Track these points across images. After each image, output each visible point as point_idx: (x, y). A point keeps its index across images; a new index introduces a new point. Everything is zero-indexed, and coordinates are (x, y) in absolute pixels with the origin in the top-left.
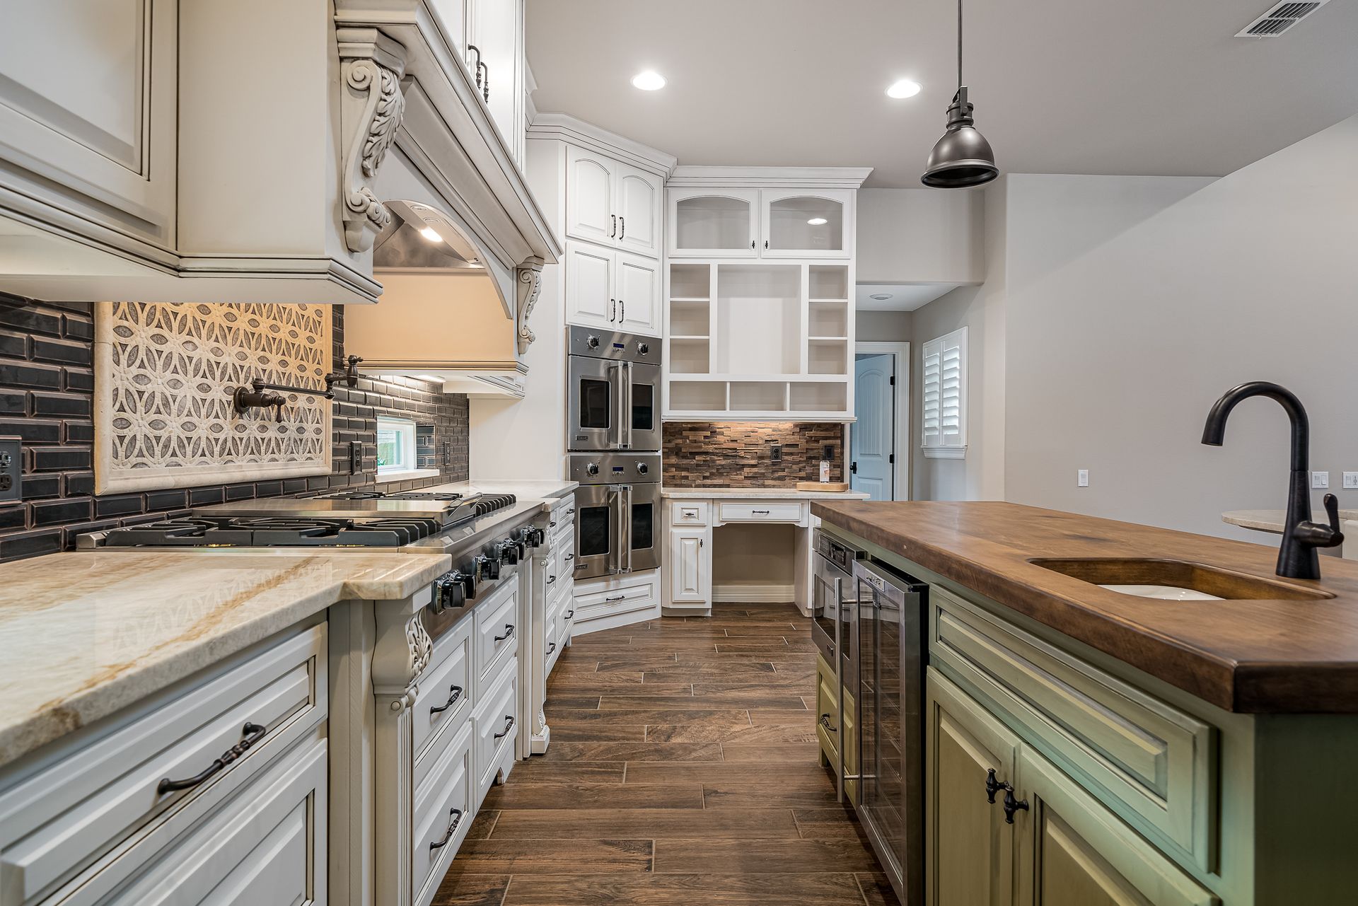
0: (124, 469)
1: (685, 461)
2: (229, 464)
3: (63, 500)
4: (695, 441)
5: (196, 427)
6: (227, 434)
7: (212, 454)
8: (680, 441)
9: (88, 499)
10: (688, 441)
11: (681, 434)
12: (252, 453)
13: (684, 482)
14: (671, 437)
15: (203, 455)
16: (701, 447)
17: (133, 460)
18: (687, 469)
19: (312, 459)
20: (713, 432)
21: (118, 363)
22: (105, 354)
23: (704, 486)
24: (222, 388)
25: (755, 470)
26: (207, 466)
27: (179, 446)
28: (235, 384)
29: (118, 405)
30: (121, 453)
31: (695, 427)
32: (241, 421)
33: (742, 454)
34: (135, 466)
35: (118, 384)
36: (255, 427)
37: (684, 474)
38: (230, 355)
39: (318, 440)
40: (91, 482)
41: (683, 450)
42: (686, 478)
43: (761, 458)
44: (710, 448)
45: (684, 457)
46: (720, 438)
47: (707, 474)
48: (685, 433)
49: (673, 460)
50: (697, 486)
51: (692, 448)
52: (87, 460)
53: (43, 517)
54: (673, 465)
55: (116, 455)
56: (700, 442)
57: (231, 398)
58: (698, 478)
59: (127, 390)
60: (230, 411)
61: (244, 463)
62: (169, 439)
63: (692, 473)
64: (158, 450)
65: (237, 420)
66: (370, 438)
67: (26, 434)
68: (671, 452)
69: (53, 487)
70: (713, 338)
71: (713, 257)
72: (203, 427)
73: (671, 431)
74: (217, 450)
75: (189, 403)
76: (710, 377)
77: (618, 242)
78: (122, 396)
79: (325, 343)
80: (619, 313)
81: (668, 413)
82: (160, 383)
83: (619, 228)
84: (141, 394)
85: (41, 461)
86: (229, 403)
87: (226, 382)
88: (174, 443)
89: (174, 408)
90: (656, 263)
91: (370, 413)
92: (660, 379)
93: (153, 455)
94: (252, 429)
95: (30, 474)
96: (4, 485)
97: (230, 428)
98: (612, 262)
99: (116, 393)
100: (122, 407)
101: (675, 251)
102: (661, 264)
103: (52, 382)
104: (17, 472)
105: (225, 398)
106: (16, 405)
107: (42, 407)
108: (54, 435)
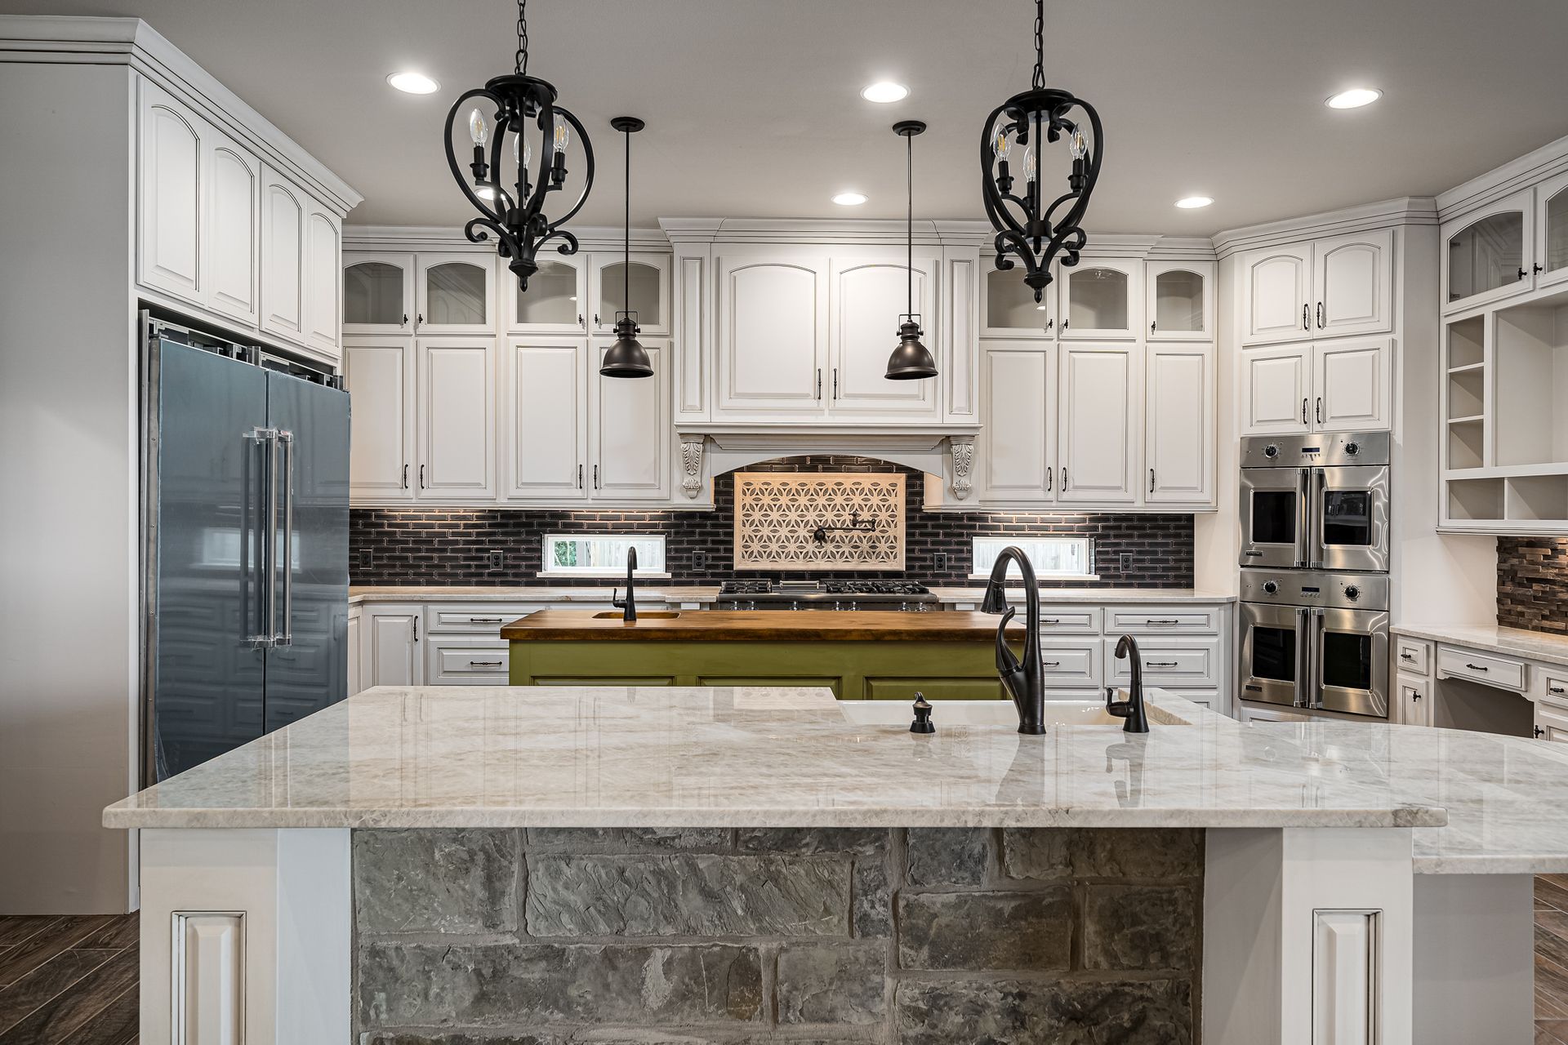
0: (747, 563)
1: (1522, 591)
2: (811, 563)
3: (721, 571)
4: (1532, 563)
5: (788, 547)
6: (809, 550)
7: (798, 558)
8: (1515, 561)
9: (730, 571)
10: (1525, 562)
11: (1517, 551)
12: (829, 558)
13: (1521, 621)
14: (1508, 556)
15: (792, 558)
16: (1537, 571)
17: (752, 560)
18: (1522, 603)
20: (1554, 550)
21: (745, 526)
22: (737, 524)
23: (1543, 629)
24: (806, 530)
26: (795, 563)
27: (777, 555)
29: (744, 541)
30: (746, 556)
31: (1533, 543)
32: (820, 544)
34: (753, 562)
35: (745, 533)
37: (1520, 608)
38: (811, 516)
39: (892, 552)
40: (733, 565)
41: (1519, 575)
42: (1522, 614)
44: (1550, 573)
45: (1521, 585)
47: (1547, 612)
48: (1521, 550)
49: (1509, 588)
50: (1535, 629)
51: (1528, 571)
52: (731, 559)
53: (713, 575)
54: (1507, 595)
55: (743, 557)
56: (1538, 564)
57: (812, 534)
58: (1535, 616)
59: (749, 535)
60: (810, 541)
61: (823, 562)
62: (772, 552)
63: (1529, 608)
64: (765, 556)
65: (817, 543)
66: (962, 551)
67: (708, 550)
68: (1506, 576)
69: (717, 567)
70: (1487, 417)
71: (1486, 303)
72: (792, 547)
73: (1507, 546)
74: (801, 556)
75: (783, 538)
76: (1487, 472)
77: (1316, 332)
78: (747, 538)
79: (899, 500)
80: (1313, 410)
81: (1447, 523)
82: (766, 531)
83: (1314, 316)
84: (756, 536)
85: (714, 558)
86: (810, 537)
87: (808, 528)
88: (774, 554)
89: (774, 540)
90: (1389, 337)
91: (961, 535)
92: (1384, 482)
93: (762, 557)
94: (829, 547)
95: (710, 562)
96: (699, 565)
97: (811, 547)
98: (1306, 359)
99: (744, 536)
100: (747, 541)
101: (1447, 307)
102: (1399, 335)
103: (717, 534)
104: (703, 562)
105: (807, 535)
106: (705, 542)
107: (713, 543)
108: (717, 551)
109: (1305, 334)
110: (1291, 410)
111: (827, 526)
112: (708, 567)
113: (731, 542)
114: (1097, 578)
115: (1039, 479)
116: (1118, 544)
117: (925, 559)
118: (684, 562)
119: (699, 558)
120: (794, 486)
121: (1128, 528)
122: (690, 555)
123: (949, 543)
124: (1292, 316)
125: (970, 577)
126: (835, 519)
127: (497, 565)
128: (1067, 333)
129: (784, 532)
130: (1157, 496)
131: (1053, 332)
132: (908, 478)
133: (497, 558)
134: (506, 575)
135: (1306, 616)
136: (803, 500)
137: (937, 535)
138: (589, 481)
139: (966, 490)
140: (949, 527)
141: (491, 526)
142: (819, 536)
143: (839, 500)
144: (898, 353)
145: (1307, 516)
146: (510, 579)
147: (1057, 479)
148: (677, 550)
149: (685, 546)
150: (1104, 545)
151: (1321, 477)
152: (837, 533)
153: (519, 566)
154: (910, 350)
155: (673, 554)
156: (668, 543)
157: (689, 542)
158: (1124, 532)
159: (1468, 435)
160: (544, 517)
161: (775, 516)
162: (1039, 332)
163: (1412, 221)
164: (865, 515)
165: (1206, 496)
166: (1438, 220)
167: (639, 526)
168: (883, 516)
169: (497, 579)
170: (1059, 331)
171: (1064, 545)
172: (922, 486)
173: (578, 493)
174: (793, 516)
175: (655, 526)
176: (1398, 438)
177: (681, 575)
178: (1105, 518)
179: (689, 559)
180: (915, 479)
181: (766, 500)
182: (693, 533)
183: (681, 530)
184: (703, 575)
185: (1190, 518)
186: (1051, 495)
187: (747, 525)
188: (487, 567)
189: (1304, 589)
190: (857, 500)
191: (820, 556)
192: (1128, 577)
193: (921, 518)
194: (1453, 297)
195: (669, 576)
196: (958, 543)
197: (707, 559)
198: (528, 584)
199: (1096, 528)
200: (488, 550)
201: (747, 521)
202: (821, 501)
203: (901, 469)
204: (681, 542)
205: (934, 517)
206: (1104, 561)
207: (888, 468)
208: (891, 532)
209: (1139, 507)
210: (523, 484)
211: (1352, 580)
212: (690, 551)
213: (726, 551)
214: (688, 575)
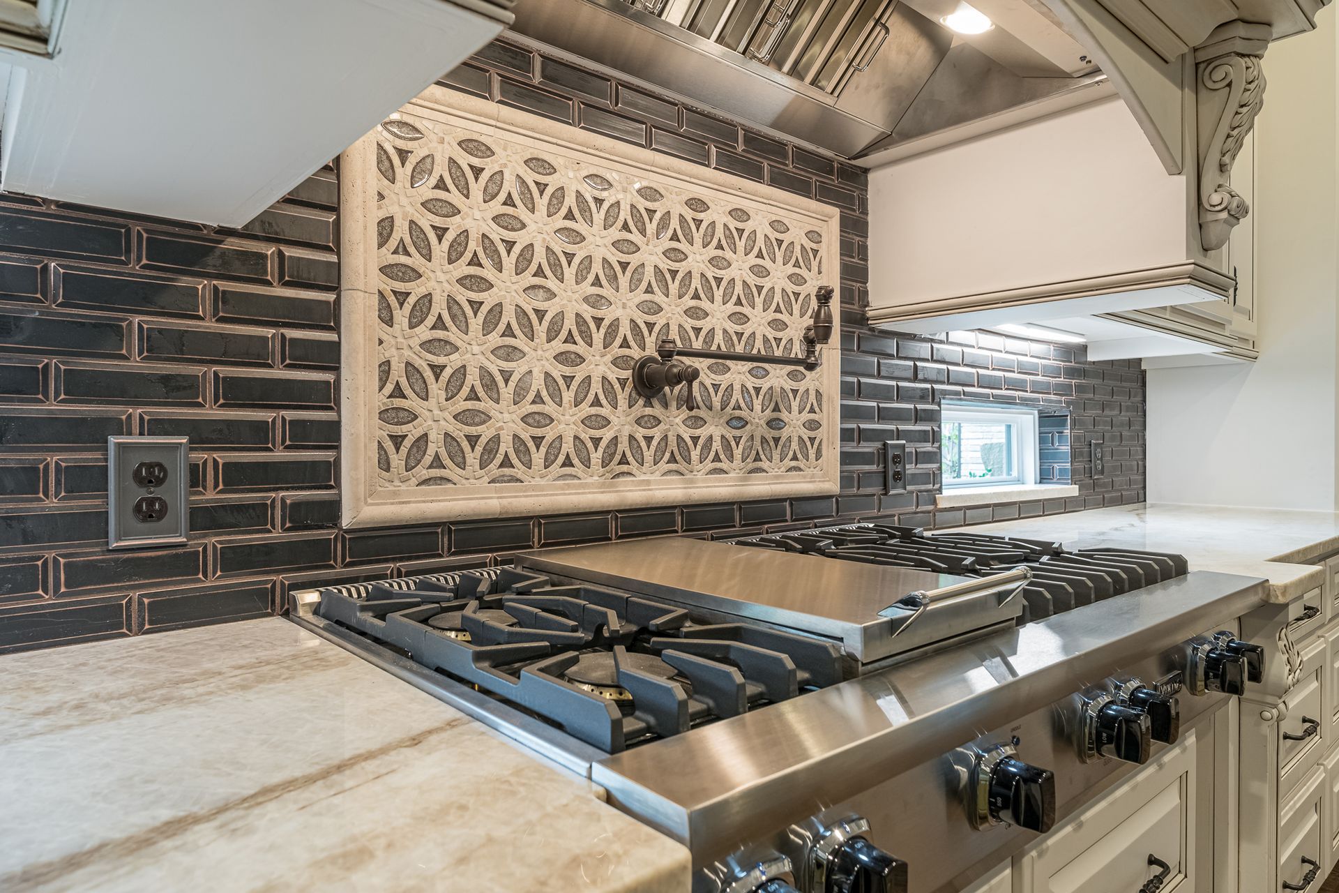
0: (404, 487)
2: (621, 479)
3: (277, 535)
5: (552, 420)
6: (619, 430)
7: (587, 463)
9: (330, 534)
12: (673, 459)
15: (568, 463)
17: (422, 472)
19: (800, 469)
21: (389, 322)
24: (609, 358)
26: (576, 481)
27: (517, 451)
28: (636, 353)
29: (389, 387)
30: (397, 460)
32: (648, 411)
34: (425, 482)
35: (391, 353)
36: (678, 420)
38: (624, 306)
39: (812, 440)
40: (332, 510)
52: (327, 475)
53: (234, 560)
55: (385, 464)
57: (627, 374)
59: (408, 364)
60: (623, 395)
61: (656, 477)
62: (496, 439)
64: (472, 458)
65: (640, 408)
66: (927, 437)
67: (203, 435)
69: (257, 516)
72: (566, 421)
74: (596, 457)
75: (538, 383)
78: (398, 373)
82: (474, 350)
84: (437, 370)
85: (235, 476)
86: (623, 383)
87: (615, 350)
88: (506, 446)
89: (507, 392)
93: (462, 465)
94: (674, 421)
95: (210, 496)
96: (150, 513)
97: (623, 420)
99: (385, 369)
100: (398, 392)
103: (255, 353)
104: (178, 494)
105: (613, 374)
106: (182, 389)
107: (235, 392)
108: (259, 435)
111: (714, 348)
112: (203, 519)
113: (328, 396)
114: (1072, 490)
118: (52, 503)
119: (152, 475)
120: (569, 178)
122: (88, 457)
126: (689, 323)
129: (538, 357)
136: (598, 242)
142: (648, 379)
143: (697, 258)
149: (54, 406)
174: (568, 297)
184: (185, 563)
187: (401, 316)
191: (648, 455)
197: (196, 477)
201: (402, 297)
202: (651, 253)
212: (94, 432)
213: (301, 434)
214: (80, 575)
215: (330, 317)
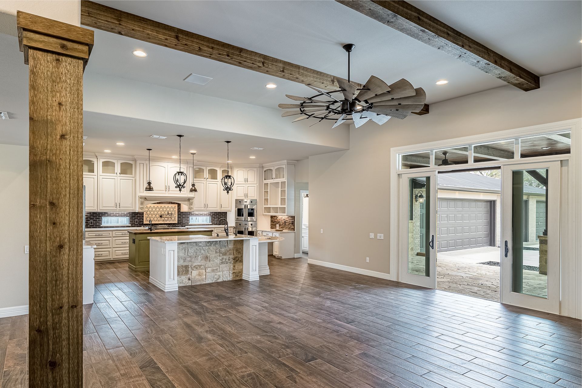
1: (273, 223)
8: (272, 219)
10: (274, 219)
18: (273, 225)
20: (277, 217)
21: (146, 215)
25: (282, 226)
30: (146, 221)
31: (274, 216)
33: (280, 222)
34: (148, 222)
40: (144, 223)
42: (273, 227)
43: (283, 223)
44: (276, 221)
46: (278, 219)
49: (272, 223)
53: (139, 225)
61: (162, 222)
66: (188, 219)
67: (138, 220)
68: (272, 221)
69: (140, 223)
70: (269, 198)
71: (269, 181)
72: (155, 219)
73: (272, 217)
74: (157, 221)
76: (269, 206)
77: (246, 183)
79: (176, 209)
80: (246, 196)
81: (264, 214)
82: (150, 216)
83: (246, 180)
84: (148, 217)
85: (140, 221)
89: (152, 218)
90: (256, 185)
91: (188, 216)
92: (256, 207)
94: (163, 219)
96: (137, 223)
97: (159, 219)
98: (245, 186)
100: (146, 218)
101: (264, 181)
102: (258, 185)
103: (140, 216)
104: (137, 222)
105: (158, 216)
106: (138, 218)
107: (140, 218)
108: (140, 220)
109: (245, 183)
110: (243, 195)
111: (162, 214)
112: (138, 223)
113: (143, 218)
114: (211, 224)
115: (203, 206)
116: (215, 217)
117: (181, 221)
118: (133, 222)
119: (137, 221)
120: (156, 207)
121: (216, 214)
123: (185, 218)
124: (243, 180)
125: (189, 224)
126: (164, 213)
127: (91, 224)
128: (208, 180)
129: (154, 216)
130: (222, 209)
131: (205, 180)
132: (178, 205)
133: (91, 222)
134: (94, 226)
135: (245, 229)
136: (158, 209)
137: (183, 216)
138: (118, 206)
139: (192, 208)
140: (185, 214)
141: (90, 215)
142: (161, 217)
143: (165, 209)
144: (192, 189)
145: (245, 213)
146: (95, 226)
147: (206, 206)
148: (132, 220)
149: (134, 219)
150: (212, 217)
151: (247, 206)
152: (164, 216)
153: (97, 224)
154: (193, 188)
155: (131, 221)
156: (130, 218)
157: (134, 218)
158: (216, 215)
159: (266, 200)
160: (97, 213)
161: (152, 213)
162: (203, 180)
163: (259, 167)
164: (170, 212)
165: (230, 209)
166: (263, 167)
167: (124, 215)
168: (173, 213)
169: (92, 227)
170: (206, 179)
171: (205, 218)
172: (180, 207)
173: (115, 209)
174: (156, 213)
175: (127, 215)
176: (258, 200)
177: (133, 225)
178: (212, 213)
179: (134, 221)
180: (179, 205)
181: (150, 209)
182: (135, 216)
183: (133, 216)
184: (138, 225)
185: (226, 213)
186: (205, 209)
188: (89, 224)
189: (245, 224)
190: (168, 209)
191: (161, 220)
192: (216, 223)
193: (180, 213)
194: (265, 179)
195: (130, 225)
196: (187, 218)
198: (99, 228)
199: (211, 214)
200: (89, 221)
202: (161, 210)
203: (176, 203)
204: (133, 218)
205: (183, 213)
206: (212, 220)
207: (174, 203)
208: (175, 215)
209: (219, 211)
210: (103, 207)
211: (251, 223)
212: (135, 220)
213: (142, 220)
214: (134, 225)
215: (143, 215)
